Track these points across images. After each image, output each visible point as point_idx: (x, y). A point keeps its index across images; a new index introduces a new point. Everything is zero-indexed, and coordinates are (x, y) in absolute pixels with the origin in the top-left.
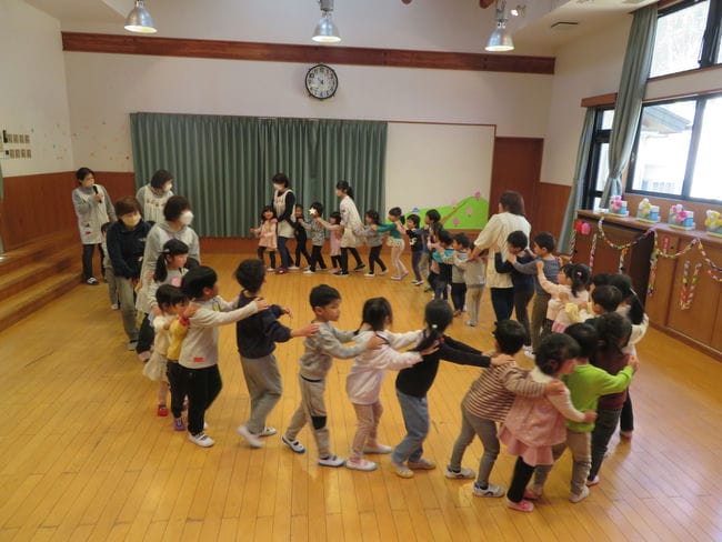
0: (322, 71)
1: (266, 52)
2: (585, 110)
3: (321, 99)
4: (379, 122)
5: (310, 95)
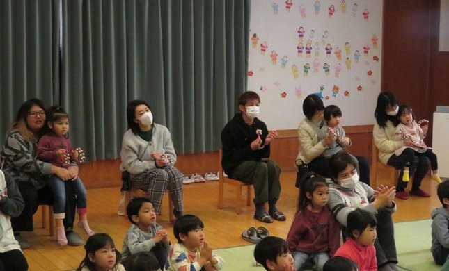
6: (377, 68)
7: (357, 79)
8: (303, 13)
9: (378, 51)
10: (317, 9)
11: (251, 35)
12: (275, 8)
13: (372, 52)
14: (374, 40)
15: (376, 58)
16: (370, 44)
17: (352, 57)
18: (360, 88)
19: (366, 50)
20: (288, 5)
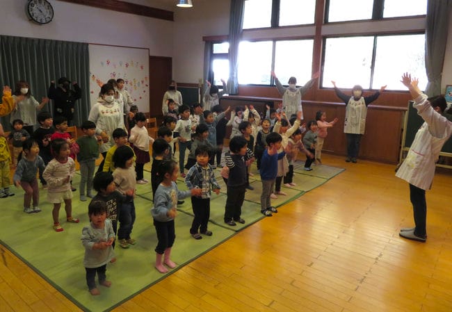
0: (40, 2)
2: (204, 42)
3: (41, 24)
4: (83, 44)
5: (32, 19)
6: (147, 89)
7: (139, 94)
8: (115, 66)
9: (148, 82)
10: (121, 64)
11: (91, 76)
12: (102, 64)
13: (145, 83)
14: (146, 78)
15: (146, 86)
16: (144, 80)
17: (137, 85)
18: (141, 98)
19: (143, 82)
20: (108, 63)
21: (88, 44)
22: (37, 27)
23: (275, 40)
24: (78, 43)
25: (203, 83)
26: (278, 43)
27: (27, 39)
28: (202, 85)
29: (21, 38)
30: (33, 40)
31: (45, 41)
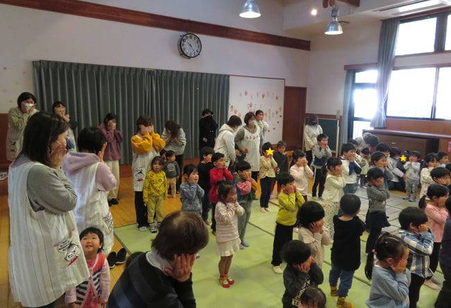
0: (191, 38)
1: (150, 20)
2: (346, 71)
3: (189, 57)
4: (225, 76)
5: (183, 54)
6: (281, 120)
7: (273, 125)
8: (252, 98)
9: (281, 113)
10: (258, 95)
11: (230, 107)
12: (241, 95)
13: (279, 114)
14: (280, 109)
15: (281, 116)
16: (279, 110)
17: (271, 116)
18: (274, 129)
19: (277, 113)
20: (246, 93)
21: (229, 76)
22: (187, 61)
23: (438, 66)
24: (220, 75)
25: (341, 114)
26: (442, 70)
27: (177, 72)
28: (341, 117)
29: (172, 72)
30: (182, 73)
31: (193, 73)
